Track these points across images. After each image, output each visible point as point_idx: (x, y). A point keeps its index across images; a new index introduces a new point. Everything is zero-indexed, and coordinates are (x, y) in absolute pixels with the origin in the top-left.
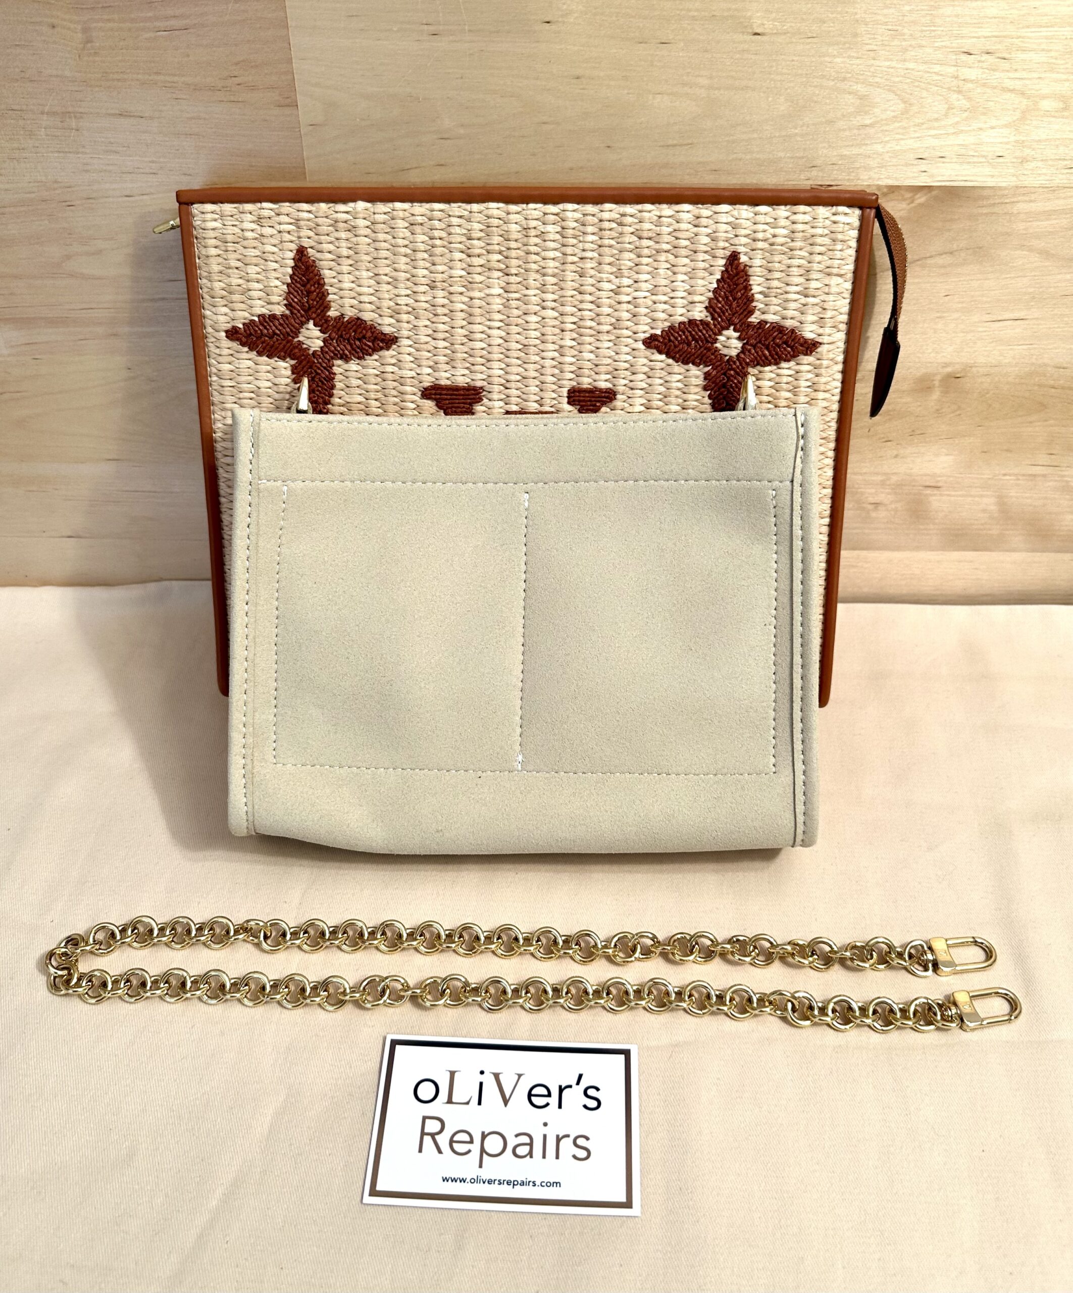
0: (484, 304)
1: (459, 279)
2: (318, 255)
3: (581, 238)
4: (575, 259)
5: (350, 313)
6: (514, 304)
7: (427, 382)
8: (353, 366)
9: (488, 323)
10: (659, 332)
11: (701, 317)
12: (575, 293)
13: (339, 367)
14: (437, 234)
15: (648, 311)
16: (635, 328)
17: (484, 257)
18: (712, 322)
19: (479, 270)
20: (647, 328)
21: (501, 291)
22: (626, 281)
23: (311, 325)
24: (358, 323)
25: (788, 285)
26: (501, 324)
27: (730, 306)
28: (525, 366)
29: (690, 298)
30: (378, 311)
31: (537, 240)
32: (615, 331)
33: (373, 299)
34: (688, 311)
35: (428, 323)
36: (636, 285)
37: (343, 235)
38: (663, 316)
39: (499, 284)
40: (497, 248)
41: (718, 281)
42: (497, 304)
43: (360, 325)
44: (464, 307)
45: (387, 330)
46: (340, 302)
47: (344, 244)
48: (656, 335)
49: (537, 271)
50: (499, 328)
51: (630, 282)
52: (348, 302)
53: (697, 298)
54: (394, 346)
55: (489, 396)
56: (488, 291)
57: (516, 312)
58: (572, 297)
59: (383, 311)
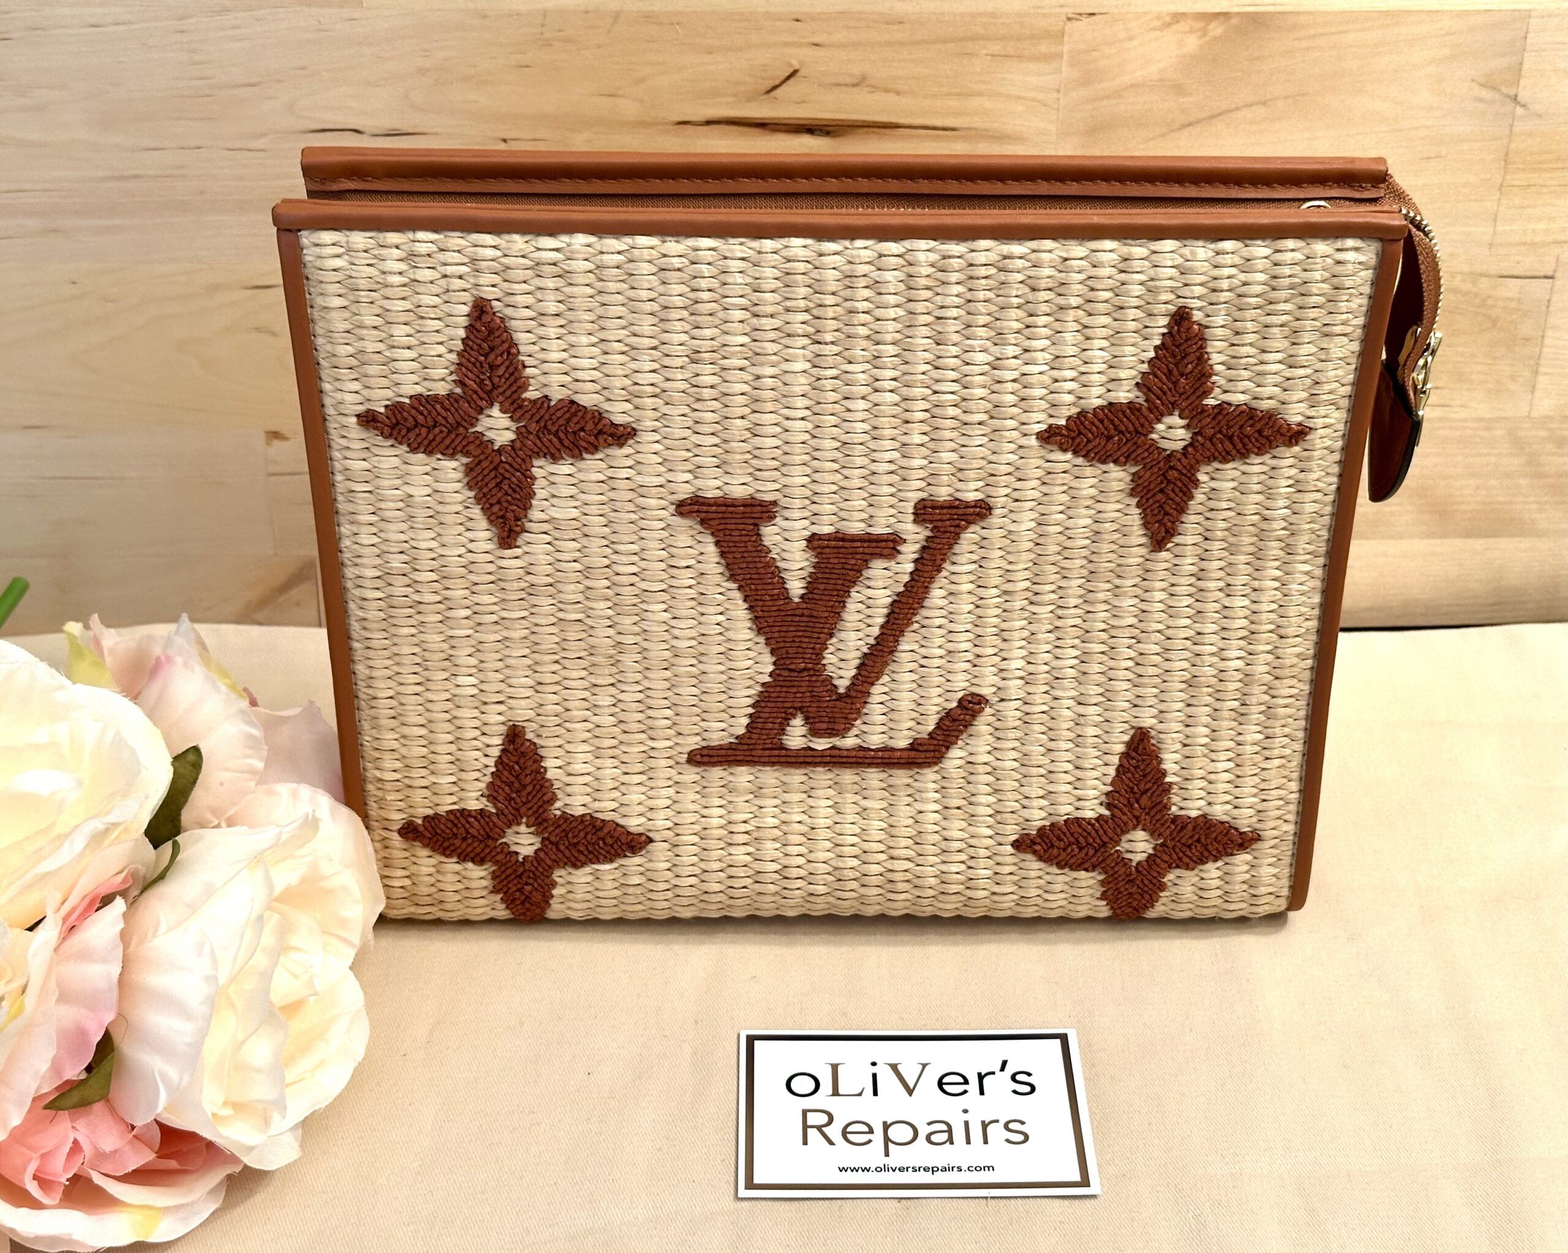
0: (780, 384)
1: (739, 348)
2: (509, 312)
3: (939, 290)
4: (929, 319)
5: (557, 394)
6: (828, 384)
7: (684, 492)
8: (564, 468)
9: (786, 412)
10: (1063, 422)
11: (1128, 398)
12: (929, 367)
13: (541, 468)
14: (704, 284)
15: (1045, 391)
16: (1024, 417)
17: (780, 317)
18: (1145, 404)
19: (773, 335)
20: (1042, 416)
21: (808, 365)
22: (1011, 351)
23: (495, 411)
24: (573, 410)
25: (1264, 351)
26: (807, 413)
27: (1175, 383)
28: (846, 472)
29: (1113, 373)
30: (605, 393)
31: (867, 293)
32: (991, 421)
33: (596, 374)
34: (1109, 391)
35: (687, 410)
36: (1027, 355)
37: (550, 283)
38: (1069, 398)
39: (804, 356)
40: (802, 304)
41: (1157, 348)
42: (800, 385)
43: (577, 411)
44: (746, 388)
45: (619, 419)
46: (542, 379)
47: (551, 296)
48: (1059, 427)
49: (868, 337)
50: (803, 419)
51: (1017, 351)
52: (556, 379)
53: (1123, 374)
54: (631, 442)
55: (786, 513)
56: (786, 366)
57: (832, 396)
58: (923, 373)
59: (613, 394)
